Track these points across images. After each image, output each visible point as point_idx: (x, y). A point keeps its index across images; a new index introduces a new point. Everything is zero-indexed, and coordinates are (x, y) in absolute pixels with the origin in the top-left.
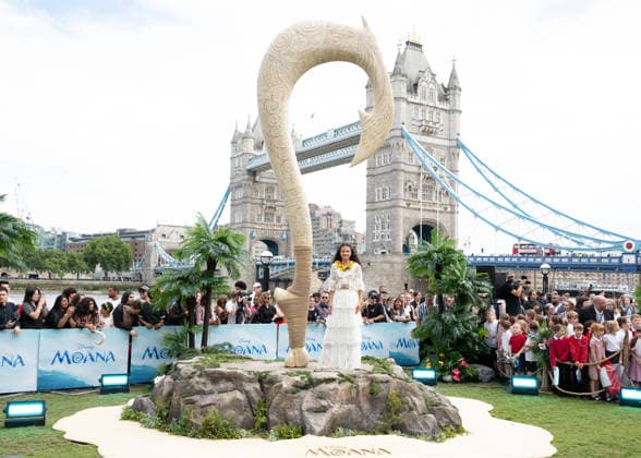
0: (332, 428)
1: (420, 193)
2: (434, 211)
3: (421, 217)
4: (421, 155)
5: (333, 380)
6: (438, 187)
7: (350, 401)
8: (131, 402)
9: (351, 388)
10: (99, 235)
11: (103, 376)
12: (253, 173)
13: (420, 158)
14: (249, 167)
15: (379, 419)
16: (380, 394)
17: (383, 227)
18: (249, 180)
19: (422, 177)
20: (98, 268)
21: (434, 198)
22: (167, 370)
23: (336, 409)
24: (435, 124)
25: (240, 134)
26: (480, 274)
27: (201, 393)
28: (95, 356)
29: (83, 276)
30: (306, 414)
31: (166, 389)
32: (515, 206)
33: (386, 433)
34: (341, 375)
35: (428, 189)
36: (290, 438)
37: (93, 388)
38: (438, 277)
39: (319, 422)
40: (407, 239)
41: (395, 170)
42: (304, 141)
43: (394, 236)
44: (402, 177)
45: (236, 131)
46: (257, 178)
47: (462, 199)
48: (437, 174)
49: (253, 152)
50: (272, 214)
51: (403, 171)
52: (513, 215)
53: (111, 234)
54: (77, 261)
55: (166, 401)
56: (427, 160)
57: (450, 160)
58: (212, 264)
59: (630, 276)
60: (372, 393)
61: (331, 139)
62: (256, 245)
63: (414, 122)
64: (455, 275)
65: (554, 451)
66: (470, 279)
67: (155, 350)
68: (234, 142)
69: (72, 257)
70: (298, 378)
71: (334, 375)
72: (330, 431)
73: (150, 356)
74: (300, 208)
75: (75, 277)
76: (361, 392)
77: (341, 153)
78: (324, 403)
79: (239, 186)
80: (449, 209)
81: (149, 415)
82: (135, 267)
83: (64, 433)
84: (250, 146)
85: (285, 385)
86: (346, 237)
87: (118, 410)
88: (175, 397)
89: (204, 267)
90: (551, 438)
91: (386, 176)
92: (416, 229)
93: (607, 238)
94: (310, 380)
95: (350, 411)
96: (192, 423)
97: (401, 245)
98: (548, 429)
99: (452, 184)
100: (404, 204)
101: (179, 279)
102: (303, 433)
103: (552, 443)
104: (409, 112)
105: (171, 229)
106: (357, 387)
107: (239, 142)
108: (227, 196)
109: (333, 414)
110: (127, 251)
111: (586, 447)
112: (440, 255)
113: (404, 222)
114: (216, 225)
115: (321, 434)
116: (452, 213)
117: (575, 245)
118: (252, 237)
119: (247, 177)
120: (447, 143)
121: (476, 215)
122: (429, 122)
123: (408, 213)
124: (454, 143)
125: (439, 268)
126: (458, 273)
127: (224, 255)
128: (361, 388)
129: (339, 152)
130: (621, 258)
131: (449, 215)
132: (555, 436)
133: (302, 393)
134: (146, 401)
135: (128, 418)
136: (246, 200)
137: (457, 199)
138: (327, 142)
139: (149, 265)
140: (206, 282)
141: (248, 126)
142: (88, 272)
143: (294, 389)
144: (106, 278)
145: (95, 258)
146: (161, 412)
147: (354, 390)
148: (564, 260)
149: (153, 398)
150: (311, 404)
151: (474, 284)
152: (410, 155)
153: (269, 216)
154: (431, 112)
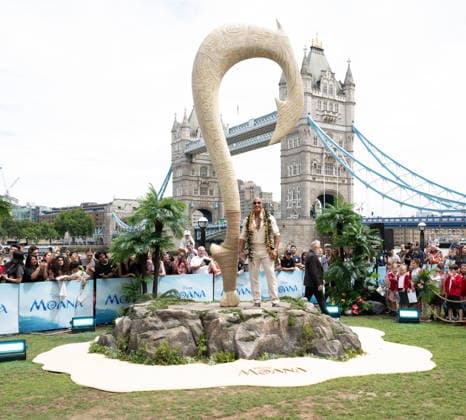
0: (259, 353)
1: (323, 169)
2: (334, 183)
3: (325, 188)
4: (324, 139)
5: (259, 315)
6: (338, 164)
7: (273, 331)
8: (97, 339)
9: (273, 322)
10: (66, 209)
11: (73, 319)
12: (190, 156)
13: (323, 141)
14: (186, 151)
15: (296, 345)
16: (297, 326)
17: (294, 197)
18: (187, 161)
19: (324, 156)
20: (67, 235)
21: (334, 174)
22: (126, 312)
23: (262, 338)
24: (334, 113)
25: (179, 124)
26: (373, 230)
27: (154, 329)
28: (66, 303)
29: (55, 242)
30: (239, 343)
31: (126, 327)
32: (398, 178)
33: (302, 355)
34: (266, 312)
35: (330, 166)
36: (226, 362)
37: (65, 329)
38: (340, 233)
39: (248, 349)
40: (314, 206)
41: (302, 152)
42: (230, 130)
43: (302, 203)
44: (309, 157)
45: (175, 121)
46: (194, 160)
47: (356, 174)
48: (336, 154)
49: (190, 139)
50: (206, 189)
51: (310, 152)
52: (396, 185)
53: (76, 208)
54: (49, 229)
55: (126, 337)
56: (328, 142)
57: (346, 142)
58: (159, 226)
60: (290, 325)
61: (251, 127)
62: (194, 213)
63: (317, 113)
64: (353, 231)
65: (434, 365)
66: (365, 234)
67: (115, 296)
68: (173, 131)
69: (45, 226)
70: (231, 315)
71: (260, 312)
72: (258, 355)
73: (112, 301)
75: (48, 242)
76: (281, 325)
77: (260, 139)
78: (252, 333)
79: (179, 167)
80: (346, 182)
81: (112, 349)
82: (97, 233)
83: (42, 365)
84: (187, 134)
85: (221, 321)
87: (87, 345)
88: (133, 333)
89: (154, 230)
90: (431, 355)
91: (296, 157)
92: (320, 198)
94: (241, 316)
95: (273, 340)
96: (147, 353)
97: (308, 211)
98: (429, 349)
99: (348, 162)
100: (310, 178)
101: (133, 239)
102: (237, 358)
103: (431, 359)
104: (313, 105)
105: (125, 202)
106: (278, 321)
107: (178, 131)
108: (169, 174)
109: (260, 342)
110: (90, 220)
111: (458, 362)
112: (342, 215)
113: (311, 192)
114: (162, 197)
115: (251, 358)
116: (349, 184)
117: (444, 208)
118: (191, 207)
119: (185, 159)
120: (344, 129)
121: (368, 186)
122: (329, 112)
123: (314, 186)
124: (350, 129)
125: (340, 226)
126: (355, 229)
127: (169, 219)
128: (281, 321)
129: (258, 137)
131: (346, 187)
132: (434, 354)
133: (235, 326)
134: (110, 337)
135: (95, 351)
136: (185, 178)
137: (353, 174)
138: (249, 130)
139: (108, 231)
140: (154, 241)
141: (185, 118)
142: (58, 239)
143: (229, 323)
144: (74, 243)
145: (64, 227)
146: (121, 346)
147: (276, 323)
148: (436, 220)
149: (115, 335)
150: (242, 336)
151: (368, 238)
152: (315, 139)
153: (203, 191)
154: (331, 104)
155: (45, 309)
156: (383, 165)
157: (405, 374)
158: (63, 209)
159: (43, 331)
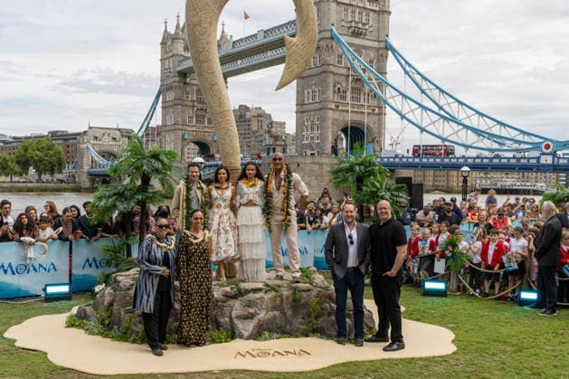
0: (258, 332)
1: (349, 95)
2: (362, 113)
3: (350, 118)
4: (350, 57)
5: (260, 290)
6: (367, 89)
7: (274, 308)
8: (75, 310)
9: (275, 297)
10: (30, 138)
11: (46, 285)
12: (183, 75)
13: (349, 59)
14: (178, 69)
15: (302, 324)
16: (302, 301)
17: (312, 129)
18: (179, 82)
19: (351, 78)
20: (32, 171)
21: (362, 100)
22: (107, 279)
23: (262, 315)
24: (364, 25)
25: (169, 34)
26: (399, 185)
28: (37, 267)
29: (17, 179)
30: (236, 321)
31: (107, 300)
32: (441, 108)
33: (307, 336)
34: (267, 285)
35: (357, 91)
36: (221, 342)
37: (37, 296)
38: (359, 189)
39: (247, 327)
40: (336, 140)
41: (325, 72)
42: (234, 43)
43: (323, 137)
44: (331, 79)
45: (166, 31)
46: (188, 80)
47: (390, 101)
48: (365, 76)
49: (183, 53)
50: (203, 117)
51: (333, 73)
52: (438, 117)
53: (43, 137)
54: (10, 163)
55: (107, 311)
56: (356, 62)
57: (378, 62)
58: (146, 180)
59: (548, 174)
60: (294, 301)
61: (261, 40)
62: (188, 146)
63: (343, 23)
64: (376, 186)
65: (454, 348)
66: (389, 190)
67: (94, 260)
68: (163, 43)
69: (5, 159)
70: (228, 289)
71: (260, 285)
72: (257, 335)
73: (90, 265)
74: (228, 130)
75: (8, 179)
76: (285, 301)
77: (270, 55)
78: (252, 311)
79: (169, 88)
80: (377, 111)
81: (92, 323)
82: (68, 169)
83: (15, 341)
84: (179, 47)
85: (216, 296)
86: (276, 138)
87: (64, 317)
88: (115, 307)
89: (139, 183)
90: (453, 336)
91: (315, 79)
92: (345, 130)
93: (527, 139)
94: (239, 290)
95: (274, 317)
96: (133, 330)
97: (330, 146)
98: (452, 329)
99: (380, 86)
100: (333, 106)
101: (114, 194)
102: (233, 338)
103: (453, 341)
104: (339, 13)
105: (103, 131)
106: (281, 296)
107: (169, 43)
108: (157, 98)
109: (259, 320)
110: (59, 153)
111: (482, 346)
112: (362, 167)
113: (333, 123)
114: (147, 127)
115: (249, 338)
116: (380, 114)
117: (496, 146)
118: (184, 139)
119: (177, 79)
120: (376, 44)
121: (403, 117)
122: (358, 23)
123: (337, 115)
124: (383, 45)
125: (360, 180)
126: (378, 185)
127: (157, 171)
128: (285, 296)
129: (269, 53)
130: (538, 158)
131: (376, 117)
132: (457, 336)
133: (232, 302)
134: (89, 310)
135: (73, 326)
136: (178, 102)
137: (385, 102)
138: (257, 43)
139: (82, 167)
140: (140, 197)
141: (178, 27)
142: (21, 175)
143: (225, 299)
144: (39, 181)
145: (27, 161)
146: (103, 320)
147: (279, 299)
148: (486, 161)
149: (95, 307)
150: (240, 312)
151: (393, 195)
152: (340, 57)
153: (200, 118)
154: (361, 13)
155: (13, 273)
156: (423, 92)
157: (421, 359)
158: (27, 138)
159: (12, 299)
